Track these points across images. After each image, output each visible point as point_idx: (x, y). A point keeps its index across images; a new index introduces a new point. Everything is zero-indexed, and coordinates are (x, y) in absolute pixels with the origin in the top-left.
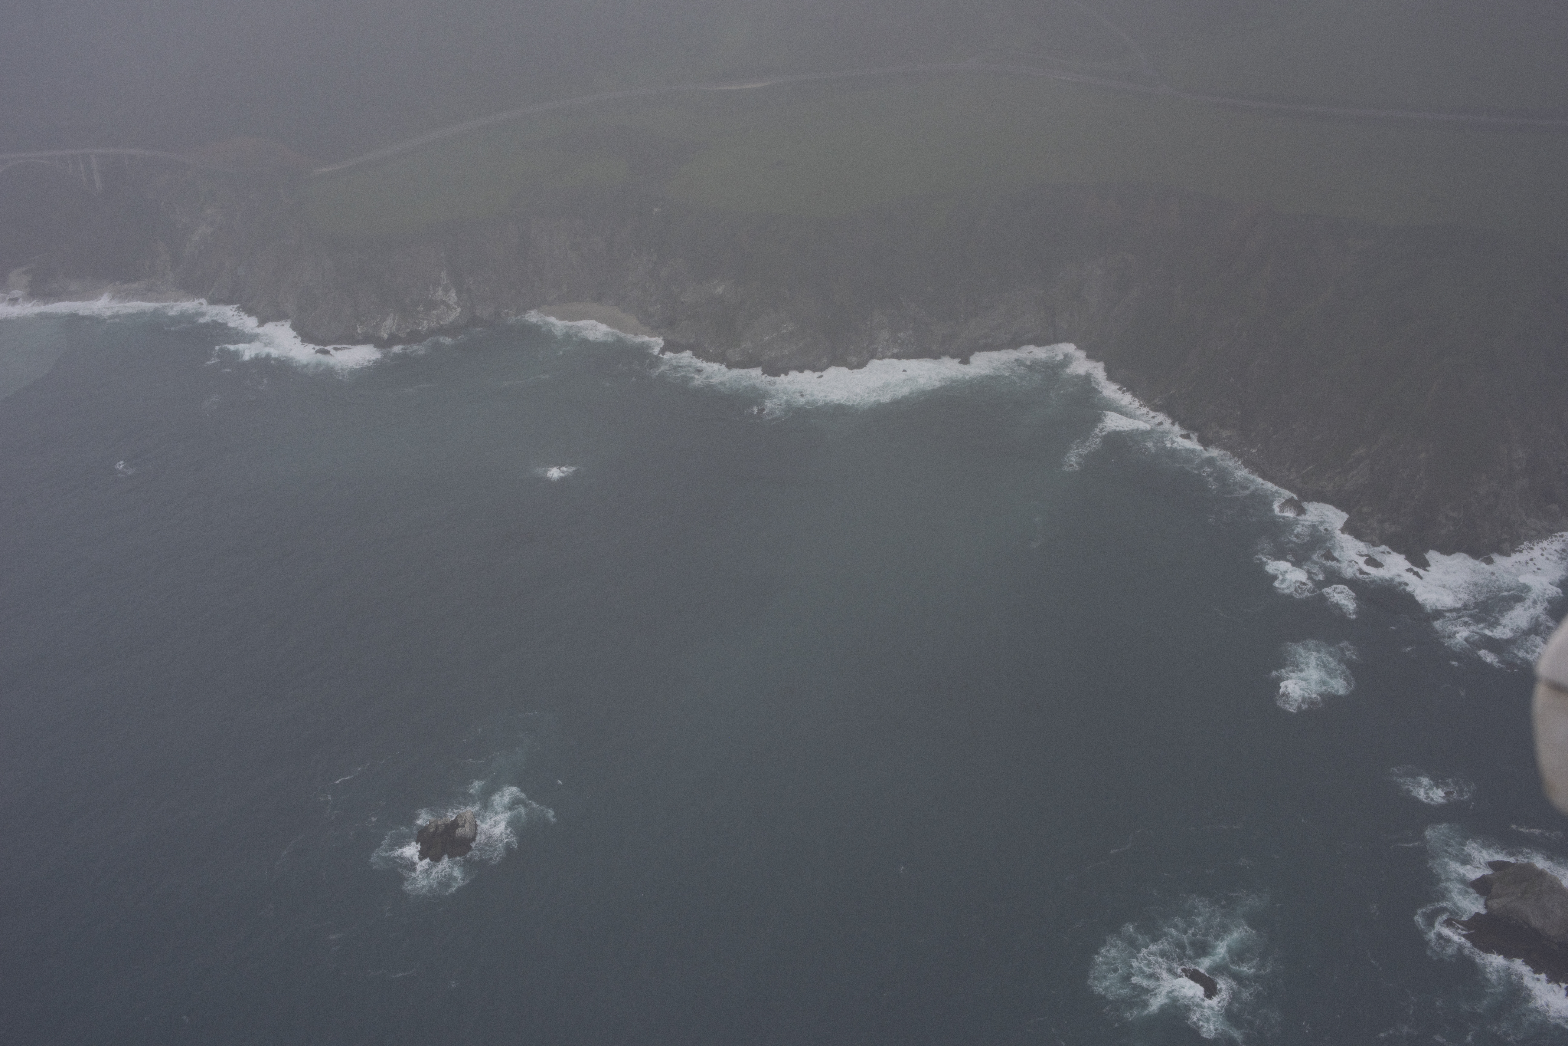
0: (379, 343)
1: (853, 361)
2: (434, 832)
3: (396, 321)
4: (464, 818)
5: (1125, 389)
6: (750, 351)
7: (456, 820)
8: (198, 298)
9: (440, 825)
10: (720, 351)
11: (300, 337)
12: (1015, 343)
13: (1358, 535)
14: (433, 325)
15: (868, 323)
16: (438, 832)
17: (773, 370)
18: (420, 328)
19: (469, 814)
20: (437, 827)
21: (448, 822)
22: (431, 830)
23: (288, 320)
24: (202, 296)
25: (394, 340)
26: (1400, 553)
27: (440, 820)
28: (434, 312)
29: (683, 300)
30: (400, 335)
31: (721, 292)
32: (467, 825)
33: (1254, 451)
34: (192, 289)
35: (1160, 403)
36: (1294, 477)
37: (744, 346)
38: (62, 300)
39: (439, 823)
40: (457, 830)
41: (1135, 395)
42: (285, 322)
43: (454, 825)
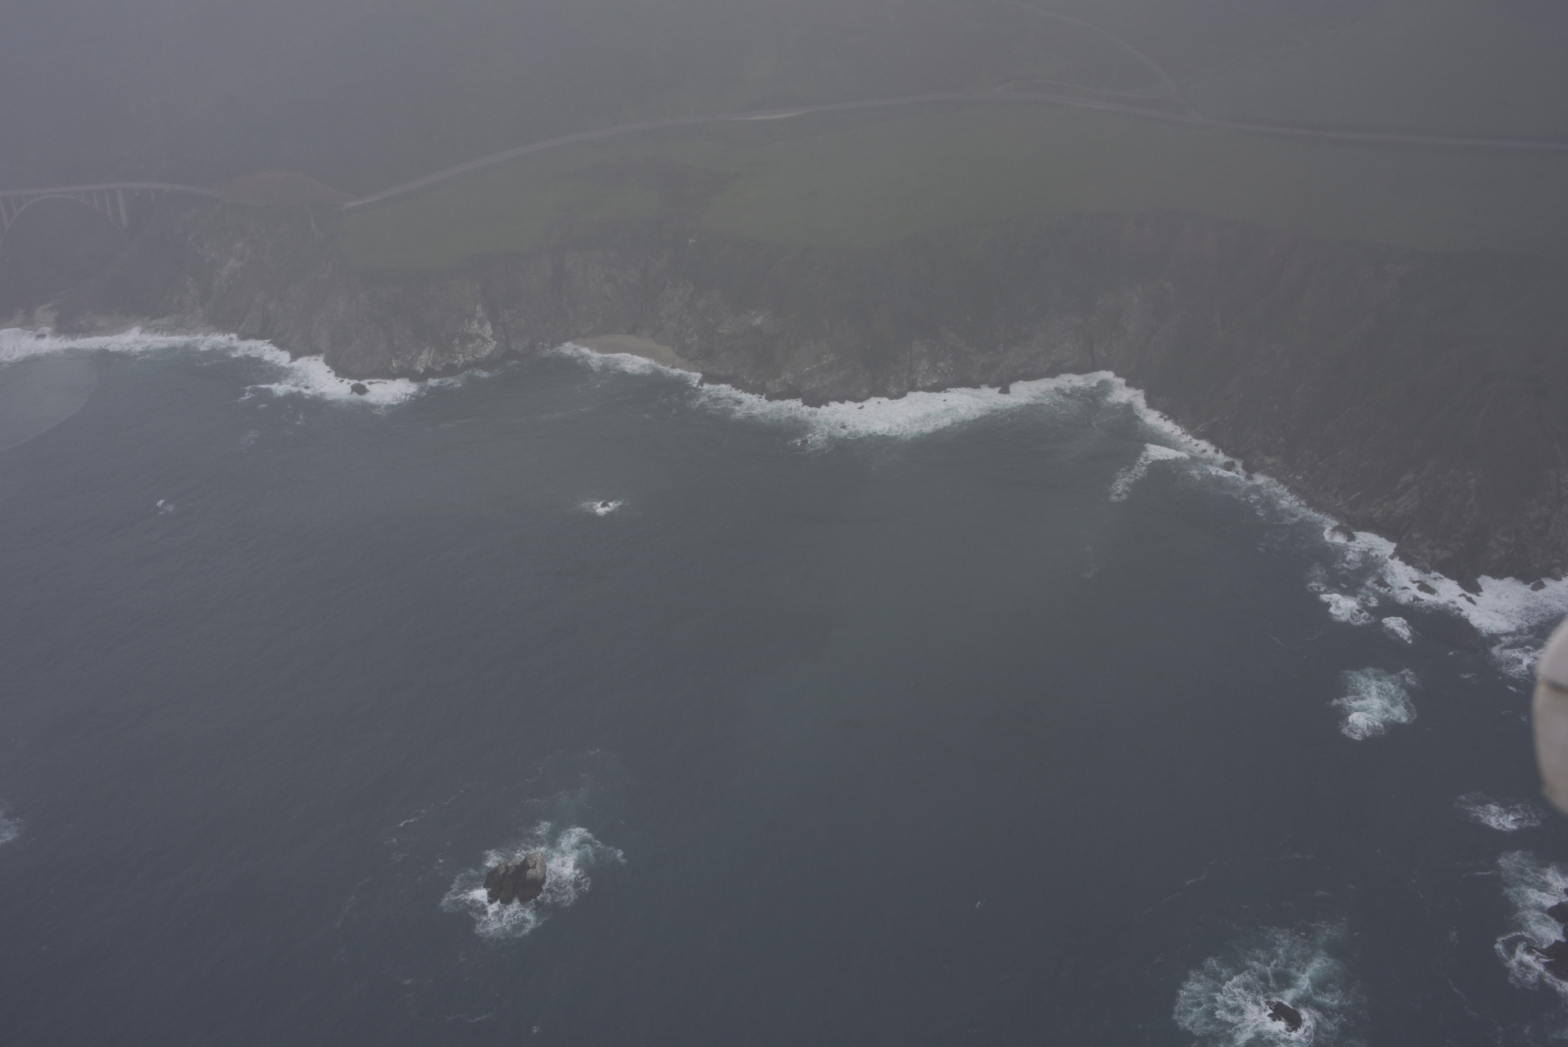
0: (413, 377)
1: (893, 391)
2: (505, 874)
3: (431, 355)
4: (535, 859)
5: (1166, 417)
6: (791, 382)
7: (525, 860)
8: (229, 333)
9: (511, 867)
10: (759, 383)
11: (334, 372)
12: (1053, 373)
13: (1408, 560)
14: (468, 359)
15: (908, 353)
16: (508, 873)
17: (815, 400)
18: (456, 362)
19: (539, 855)
20: (507, 868)
21: (518, 863)
22: (502, 872)
23: (321, 354)
24: (233, 332)
25: (430, 373)
26: (1452, 578)
27: (510, 862)
28: (470, 346)
29: (720, 331)
30: (436, 369)
31: (759, 323)
32: (538, 866)
33: (1299, 478)
34: (222, 324)
35: (1202, 430)
36: (1341, 503)
37: (784, 377)
38: (91, 336)
39: (510, 864)
40: (528, 872)
41: (1176, 423)
42: (318, 356)
43: (524, 866)
